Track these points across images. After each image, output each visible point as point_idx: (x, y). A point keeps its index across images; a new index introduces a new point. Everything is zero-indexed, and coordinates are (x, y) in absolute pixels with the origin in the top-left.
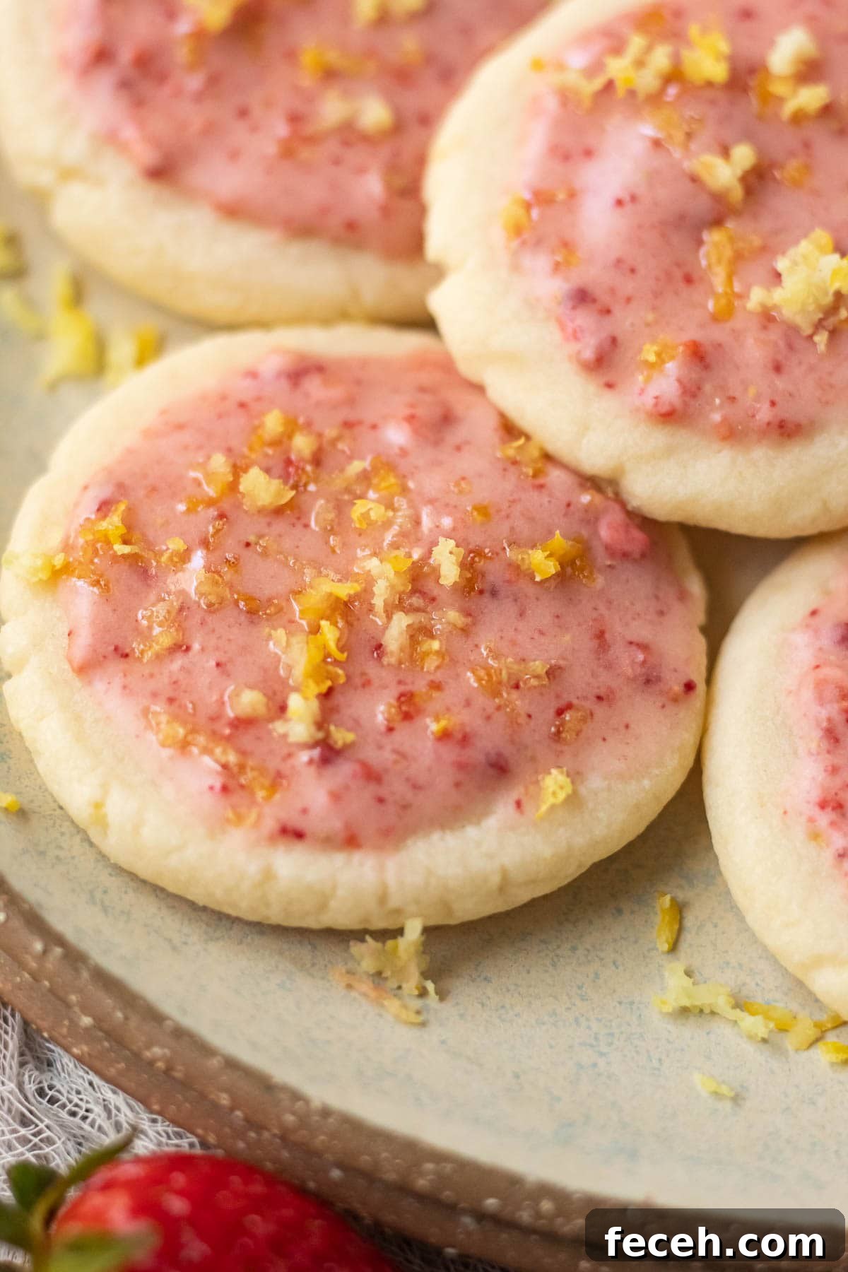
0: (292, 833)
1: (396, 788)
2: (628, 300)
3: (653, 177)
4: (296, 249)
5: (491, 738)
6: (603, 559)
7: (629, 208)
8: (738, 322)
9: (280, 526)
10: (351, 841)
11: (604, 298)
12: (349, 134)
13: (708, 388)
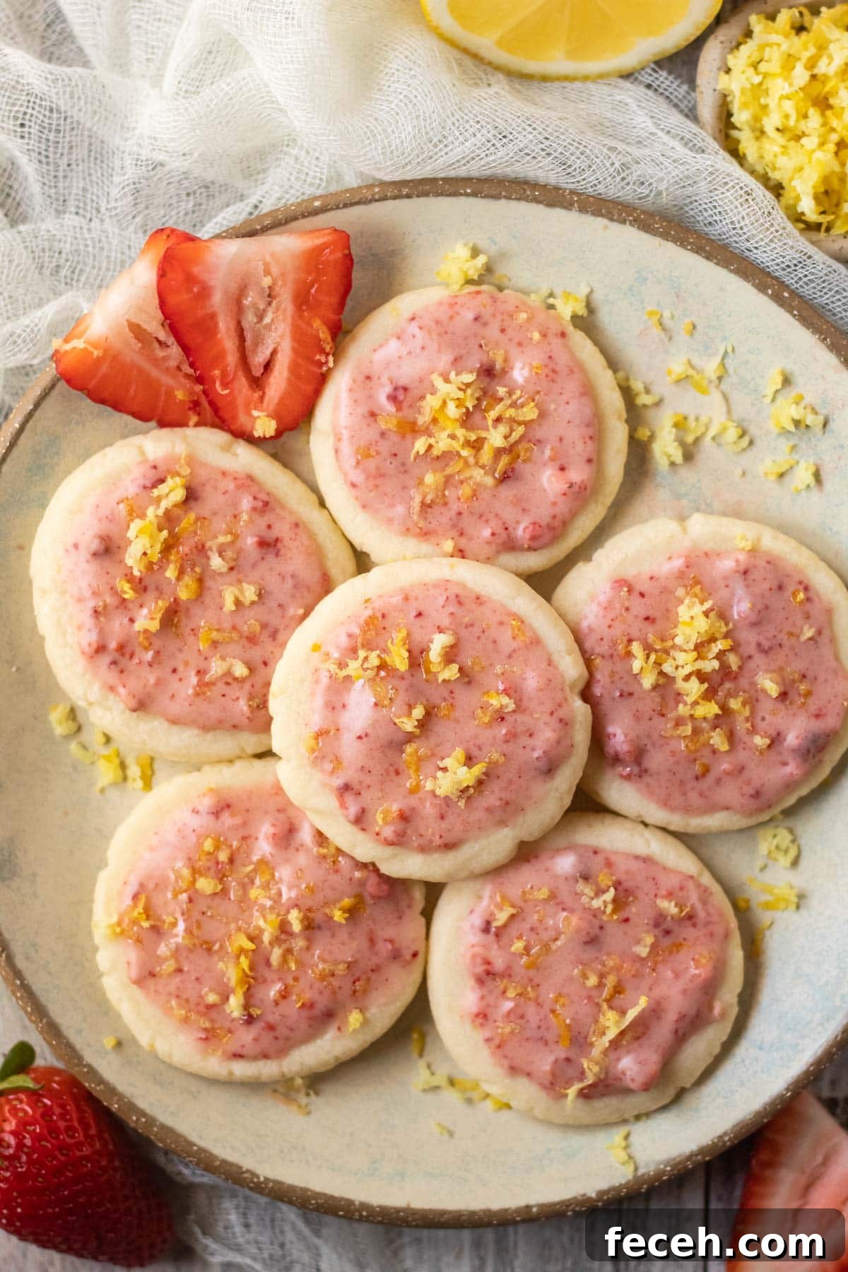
0: (238, 1056)
1: (282, 1031)
2: (369, 787)
3: (375, 724)
4: (209, 736)
5: (322, 1003)
6: (369, 901)
7: (365, 739)
8: (421, 794)
9: (217, 901)
10: (265, 1056)
11: (356, 787)
12: (229, 679)
13: (409, 832)
